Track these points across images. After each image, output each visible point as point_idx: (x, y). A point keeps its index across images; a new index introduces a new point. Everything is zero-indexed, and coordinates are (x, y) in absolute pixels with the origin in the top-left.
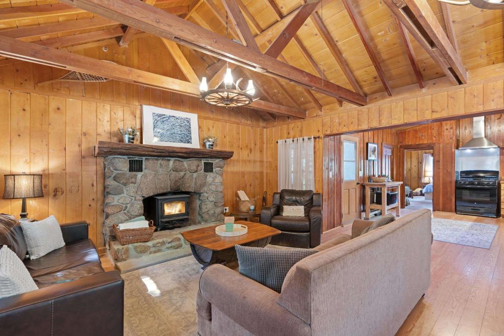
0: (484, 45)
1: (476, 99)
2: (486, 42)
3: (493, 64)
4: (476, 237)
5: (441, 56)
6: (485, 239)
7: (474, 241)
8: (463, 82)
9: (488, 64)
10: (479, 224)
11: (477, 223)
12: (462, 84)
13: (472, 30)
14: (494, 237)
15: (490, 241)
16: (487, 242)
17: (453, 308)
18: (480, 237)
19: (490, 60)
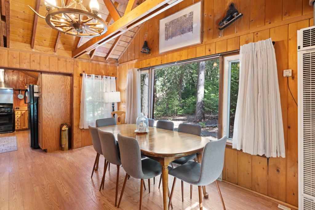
0: (21, 30)
1: (15, 60)
2: (23, 29)
3: (25, 43)
4: (7, 146)
5: (4, 27)
6: (13, 145)
7: (7, 148)
8: (7, 46)
9: (22, 42)
10: (4, 138)
11: (3, 138)
12: (6, 47)
13: (17, 18)
14: (17, 143)
15: (16, 145)
16: (14, 146)
17: (15, 189)
18: (9, 145)
19: (24, 40)
